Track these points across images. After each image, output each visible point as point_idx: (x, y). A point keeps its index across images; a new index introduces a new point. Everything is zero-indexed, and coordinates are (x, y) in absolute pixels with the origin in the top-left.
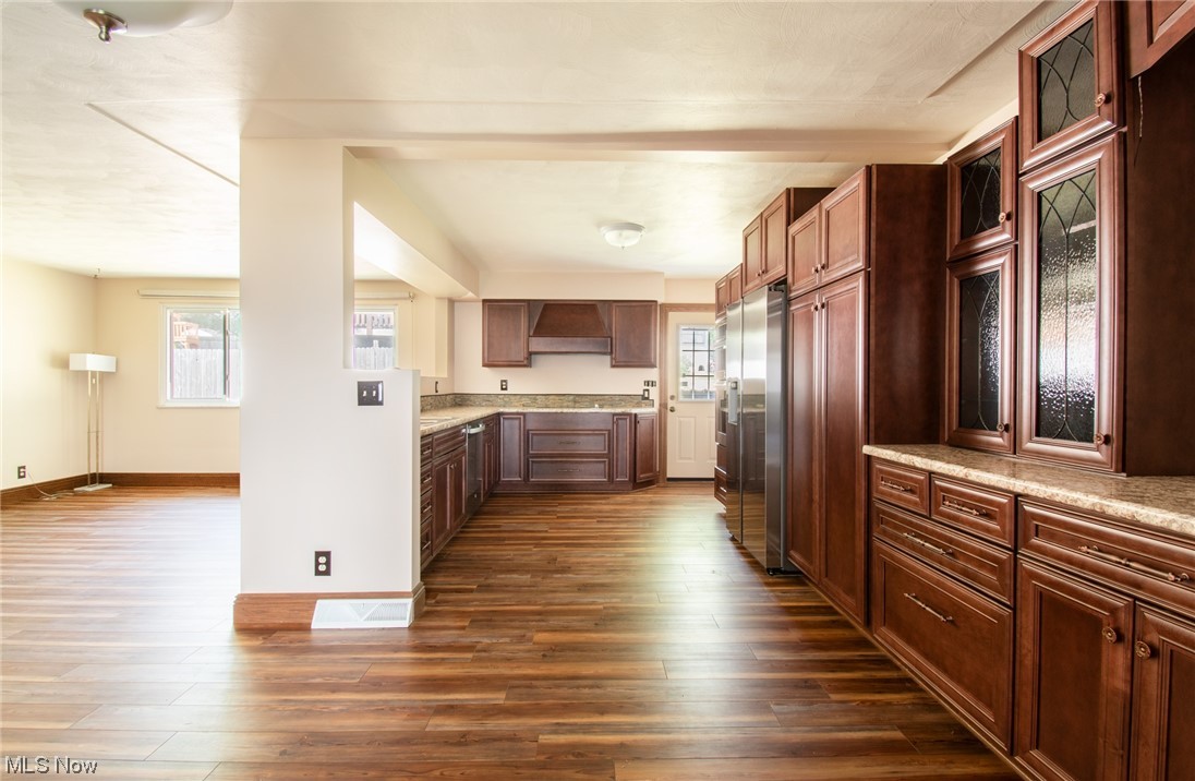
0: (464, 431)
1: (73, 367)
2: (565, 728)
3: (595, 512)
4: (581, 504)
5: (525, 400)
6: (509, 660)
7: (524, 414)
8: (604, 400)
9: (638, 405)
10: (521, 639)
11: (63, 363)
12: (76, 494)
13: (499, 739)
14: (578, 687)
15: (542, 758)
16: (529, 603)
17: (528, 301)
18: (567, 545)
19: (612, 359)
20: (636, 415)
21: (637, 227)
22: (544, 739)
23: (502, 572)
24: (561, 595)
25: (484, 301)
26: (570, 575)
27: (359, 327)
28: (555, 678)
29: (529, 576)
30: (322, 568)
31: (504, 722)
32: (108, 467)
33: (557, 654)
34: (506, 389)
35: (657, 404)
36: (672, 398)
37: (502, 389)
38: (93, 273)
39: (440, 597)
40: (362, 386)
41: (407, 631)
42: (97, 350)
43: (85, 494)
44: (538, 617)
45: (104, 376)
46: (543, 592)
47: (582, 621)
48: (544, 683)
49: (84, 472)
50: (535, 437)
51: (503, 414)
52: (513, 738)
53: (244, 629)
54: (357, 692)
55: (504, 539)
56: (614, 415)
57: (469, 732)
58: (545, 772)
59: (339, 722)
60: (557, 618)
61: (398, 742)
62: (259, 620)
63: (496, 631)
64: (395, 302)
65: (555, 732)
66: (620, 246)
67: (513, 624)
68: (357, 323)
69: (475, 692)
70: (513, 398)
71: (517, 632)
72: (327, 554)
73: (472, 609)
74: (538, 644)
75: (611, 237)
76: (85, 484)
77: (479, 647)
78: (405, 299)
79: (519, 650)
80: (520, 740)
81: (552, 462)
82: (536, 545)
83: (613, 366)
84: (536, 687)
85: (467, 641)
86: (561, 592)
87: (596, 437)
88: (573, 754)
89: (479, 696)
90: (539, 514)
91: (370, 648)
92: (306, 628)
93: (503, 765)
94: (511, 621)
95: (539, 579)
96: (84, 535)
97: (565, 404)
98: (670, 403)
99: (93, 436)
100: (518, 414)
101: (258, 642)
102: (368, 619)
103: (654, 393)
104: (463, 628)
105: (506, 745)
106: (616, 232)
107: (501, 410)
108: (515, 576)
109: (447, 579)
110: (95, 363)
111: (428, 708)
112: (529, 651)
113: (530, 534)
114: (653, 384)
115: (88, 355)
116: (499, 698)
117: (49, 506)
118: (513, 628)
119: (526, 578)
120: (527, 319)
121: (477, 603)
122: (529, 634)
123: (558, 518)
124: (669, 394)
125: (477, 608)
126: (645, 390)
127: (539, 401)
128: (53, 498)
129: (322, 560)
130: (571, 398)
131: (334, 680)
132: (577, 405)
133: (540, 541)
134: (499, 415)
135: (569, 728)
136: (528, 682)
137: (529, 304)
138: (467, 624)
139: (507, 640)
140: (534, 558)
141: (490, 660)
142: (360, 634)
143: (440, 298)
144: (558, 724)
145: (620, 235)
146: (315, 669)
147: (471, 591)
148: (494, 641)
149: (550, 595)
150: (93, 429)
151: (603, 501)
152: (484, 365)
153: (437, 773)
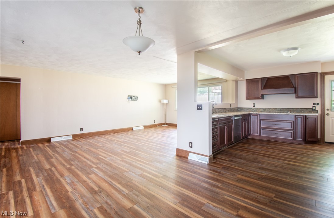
0: (233, 118)
1: (162, 102)
2: (232, 197)
3: (283, 149)
4: (279, 145)
5: (261, 110)
6: (227, 178)
7: (259, 114)
8: (294, 110)
9: (310, 112)
10: (233, 175)
11: (160, 101)
12: (162, 126)
13: (215, 192)
14: (242, 190)
15: (222, 200)
16: (241, 168)
17: (262, 78)
18: (264, 156)
19: (296, 95)
20: (306, 116)
21: (296, 49)
22: (225, 196)
23: (238, 158)
24: (252, 168)
25: (246, 80)
26: (259, 164)
27: (214, 90)
28: (237, 186)
29: (245, 161)
30: (191, 146)
31: (218, 190)
32: (167, 122)
33: (241, 181)
34: (255, 106)
35: (319, 112)
36: (328, 110)
37: (253, 106)
38: (165, 84)
39: (218, 160)
40: (198, 106)
41: (207, 165)
42: (166, 99)
43: (164, 127)
44: (241, 172)
45: (167, 104)
46: (247, 166)
47: (255, 176)
48: (233, 186)
49: (163, 122)
50: (263, 122)
51: (252, 114)
52: (218, 193)
53: (177, 155)
54: (191, 172)
55: (244, 150)
56: (295, 116)
57: (209, 188)
58: (221, 203)
59: (185, 176)
60: (247, 173)
61: (193, 184)
62: (180, 154)
63: (228, 171)
64: (222, 83)
65: (229, 197)
66: (289, 56)
67: (233, 171)
68: (214, 89)
69: (215, 181)
70: (257, 109)
71: (233, 173)
72: (192, 143)
73: (224, 165)
74: (237, 177)
75: (285, 54)
76: (164, 125)
77: (221, 173)
78: (224, 82)
79: (231, 177)
80: (219, 194)
81: (270, 130)
82: (253, 154)
83: (296, 98)
84: (230, 186)
85: (219, 171)
86: (253, 168)
87: (288, 123)
88: (230, 203)
89: (215, 182)
90: (260, 146)
91: (197, 165)
92: (187, 158)
93: (212, 197)
94: (233, 170)
95: (248, 163)
96: (161, 134)
97: (277, 111)
98: (326, 112)
99: (165, 115)
100: (256, 114)
101: (178, 158)
102: (199, 159)
103: (318, 108)
104: (220, 168)
105: (215, 194)
106: (287, 52)
107: (251, 113)
108: (241, 160)
109: (222, 156)
110: (165, 101)
111: (203, 180)
112: (234, 178)
113: (254, 151)
114: (318, 104)
115: (164, 100)
116: (219, 185)
117: (158, 128)
118: (233, 172)
119: (244, 161)
120: (261, 84)
121: (226, 164)
122: (236, 174)
123: (267, 148)
124: (326, 108)
125: (226, 165)
126: (313, 107)
127: (267, 110)
128: (159, 127)
129: (191, 144)
130: (279, 109)
131: (187, 169)
132: (282, 112)
133: (254, 153)
134: (250, 114)
135: (233, 197)
136: (229, 184)
137: (262, 80)
138: (221, 167)
139: (229, 174)
140: (250, 157)
141: (222, 176)
142: (197, 162)
143: (233, 81)
144: (231, 195)
145: (288, 53)
146: (185, 166)
147: (227, 160)
148: (226, 173)
149: (249, 167)
150: (165, 114)
151: (288, 146)
152: (246, 99)
153: (198, 192)
